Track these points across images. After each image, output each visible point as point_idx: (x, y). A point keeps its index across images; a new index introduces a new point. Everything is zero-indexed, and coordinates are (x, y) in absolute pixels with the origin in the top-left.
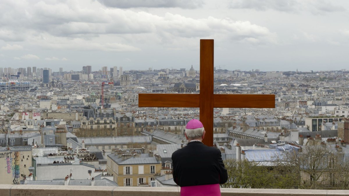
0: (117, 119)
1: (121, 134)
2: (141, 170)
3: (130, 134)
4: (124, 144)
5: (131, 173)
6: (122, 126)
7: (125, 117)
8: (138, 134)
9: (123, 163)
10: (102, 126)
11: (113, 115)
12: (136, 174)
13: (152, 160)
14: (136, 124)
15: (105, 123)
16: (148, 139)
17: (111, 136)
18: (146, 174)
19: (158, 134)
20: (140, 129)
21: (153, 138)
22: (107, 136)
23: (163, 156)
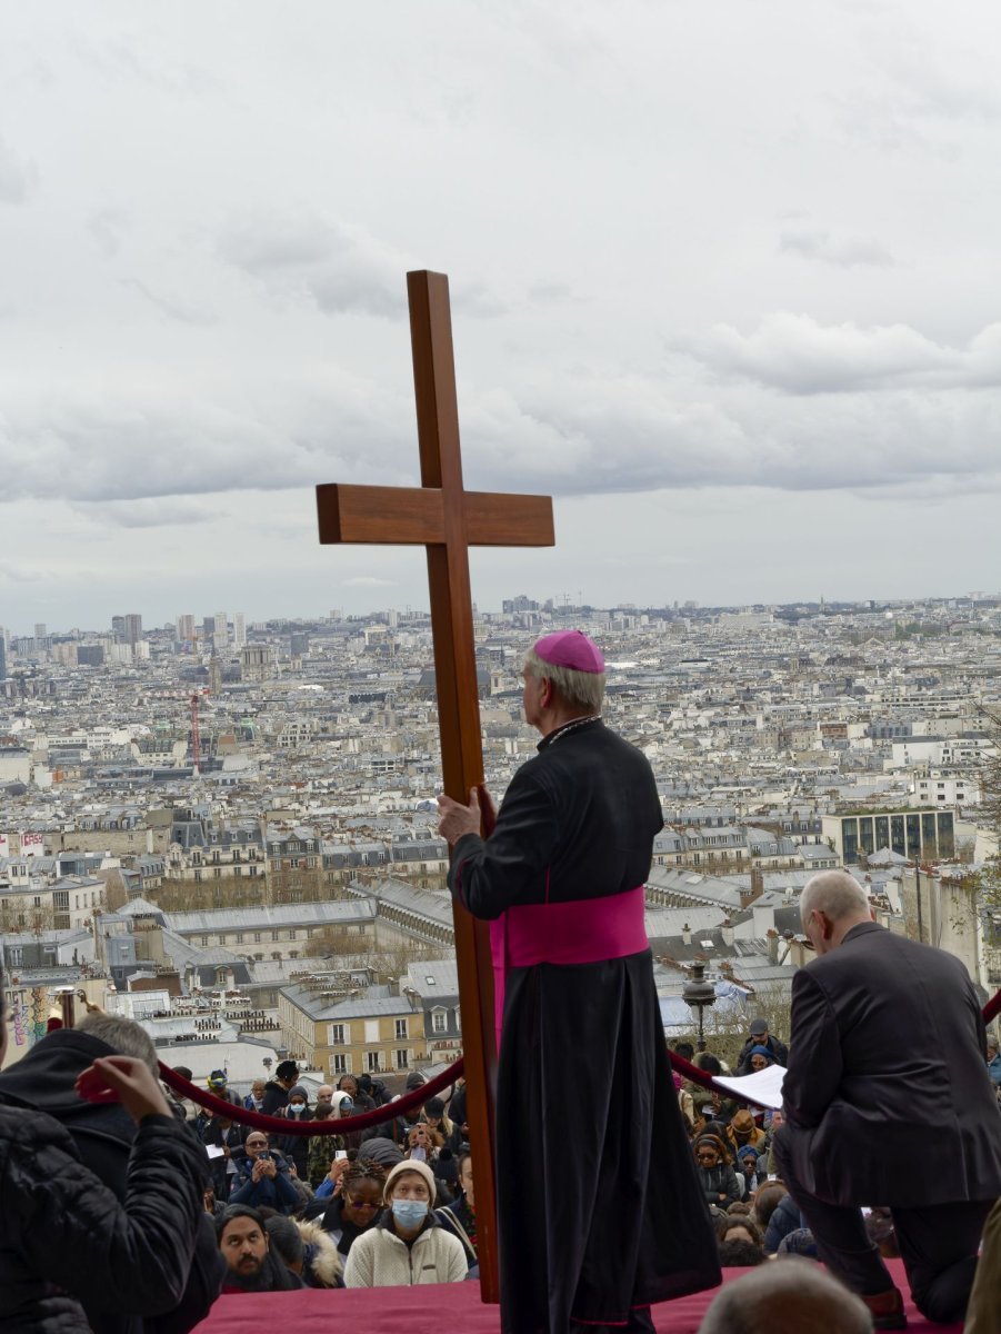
0: (270, 847)
1: (284, 897)
2: (372, 1032)
3: (311, 897)
4: (299, 927)
5: (347, 1041)
6: (285, 867)
7: (294, 840)
8: (335, 891)
9: (326, 1015)
10: (228, 871)
11: (257, 835)
12: (359, 1043)
13: (399, 1005)
14: (326, 860)
15: (237, 860)
16: (367, 909)
17: (256, 901)
18: (383, 1043)
19: (394, 895)
20: (337, 875)
21: (379, 907)
22: (239, 903)
23: (426, 993)
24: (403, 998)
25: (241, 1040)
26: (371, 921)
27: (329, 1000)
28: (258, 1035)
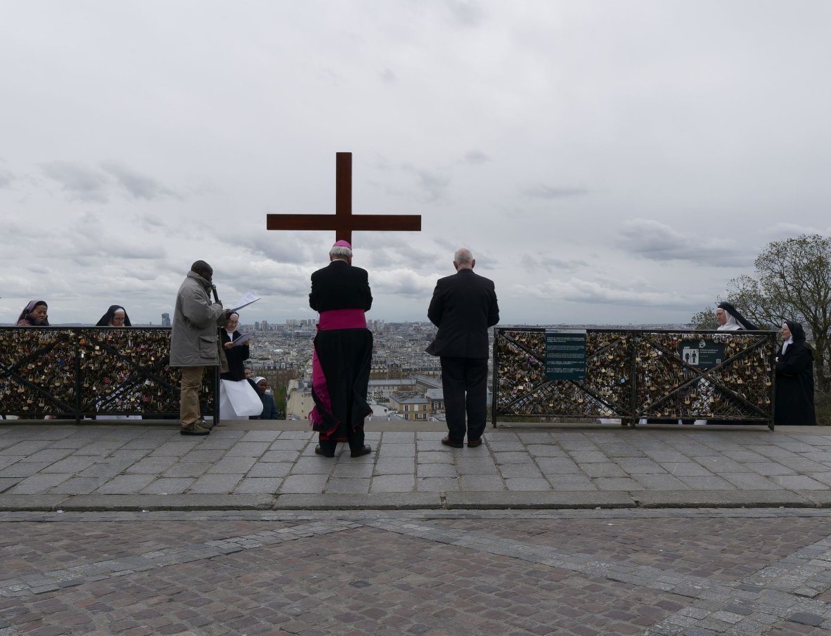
0: (388, 365)
1: (391, 378)
2: (416, 408)
3: (398, 378)
4: (395, 385)
5: (409, 410)
6: (392, 371)
7: (395, 364)
8: (405, 377)
9: (403, 402)
10: (377, 371)
11: (385, 362)
12: (412, 411)
13: (425, 401)
14: (403, 370)
15: (380, 368)
16: (414, 382)
17: (384, 379)
18: (420, 411)
19: (421, 378)
20: (406, 373)
21: (417, 382)
22: (381, 379)
23: (433, 397)
24: (425, 399)
25: (378, 404)
26: (414, 385)
27: (404, 398)
28: (383, 404)
